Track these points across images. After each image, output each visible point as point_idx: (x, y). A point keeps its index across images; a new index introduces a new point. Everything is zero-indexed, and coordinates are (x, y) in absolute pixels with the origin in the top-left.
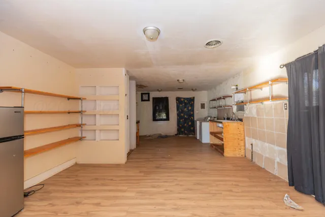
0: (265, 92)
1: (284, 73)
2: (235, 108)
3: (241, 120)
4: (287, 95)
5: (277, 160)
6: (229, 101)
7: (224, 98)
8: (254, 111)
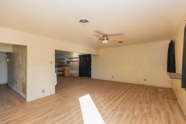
0: (75, 60)
1: (79, 57)
2: (66, 63)
3: (69, 66)
4: (79, 61)
5: (77, 73)
6: (63, 61)
7: (62, 59)
8: (72, 64)
